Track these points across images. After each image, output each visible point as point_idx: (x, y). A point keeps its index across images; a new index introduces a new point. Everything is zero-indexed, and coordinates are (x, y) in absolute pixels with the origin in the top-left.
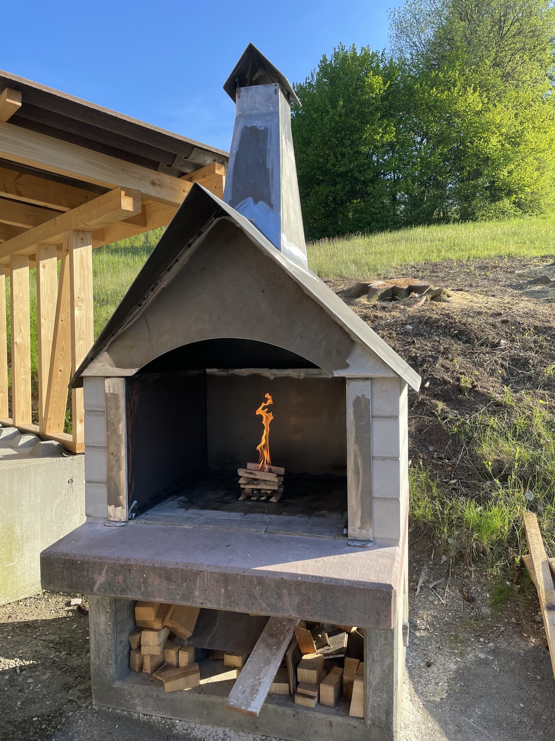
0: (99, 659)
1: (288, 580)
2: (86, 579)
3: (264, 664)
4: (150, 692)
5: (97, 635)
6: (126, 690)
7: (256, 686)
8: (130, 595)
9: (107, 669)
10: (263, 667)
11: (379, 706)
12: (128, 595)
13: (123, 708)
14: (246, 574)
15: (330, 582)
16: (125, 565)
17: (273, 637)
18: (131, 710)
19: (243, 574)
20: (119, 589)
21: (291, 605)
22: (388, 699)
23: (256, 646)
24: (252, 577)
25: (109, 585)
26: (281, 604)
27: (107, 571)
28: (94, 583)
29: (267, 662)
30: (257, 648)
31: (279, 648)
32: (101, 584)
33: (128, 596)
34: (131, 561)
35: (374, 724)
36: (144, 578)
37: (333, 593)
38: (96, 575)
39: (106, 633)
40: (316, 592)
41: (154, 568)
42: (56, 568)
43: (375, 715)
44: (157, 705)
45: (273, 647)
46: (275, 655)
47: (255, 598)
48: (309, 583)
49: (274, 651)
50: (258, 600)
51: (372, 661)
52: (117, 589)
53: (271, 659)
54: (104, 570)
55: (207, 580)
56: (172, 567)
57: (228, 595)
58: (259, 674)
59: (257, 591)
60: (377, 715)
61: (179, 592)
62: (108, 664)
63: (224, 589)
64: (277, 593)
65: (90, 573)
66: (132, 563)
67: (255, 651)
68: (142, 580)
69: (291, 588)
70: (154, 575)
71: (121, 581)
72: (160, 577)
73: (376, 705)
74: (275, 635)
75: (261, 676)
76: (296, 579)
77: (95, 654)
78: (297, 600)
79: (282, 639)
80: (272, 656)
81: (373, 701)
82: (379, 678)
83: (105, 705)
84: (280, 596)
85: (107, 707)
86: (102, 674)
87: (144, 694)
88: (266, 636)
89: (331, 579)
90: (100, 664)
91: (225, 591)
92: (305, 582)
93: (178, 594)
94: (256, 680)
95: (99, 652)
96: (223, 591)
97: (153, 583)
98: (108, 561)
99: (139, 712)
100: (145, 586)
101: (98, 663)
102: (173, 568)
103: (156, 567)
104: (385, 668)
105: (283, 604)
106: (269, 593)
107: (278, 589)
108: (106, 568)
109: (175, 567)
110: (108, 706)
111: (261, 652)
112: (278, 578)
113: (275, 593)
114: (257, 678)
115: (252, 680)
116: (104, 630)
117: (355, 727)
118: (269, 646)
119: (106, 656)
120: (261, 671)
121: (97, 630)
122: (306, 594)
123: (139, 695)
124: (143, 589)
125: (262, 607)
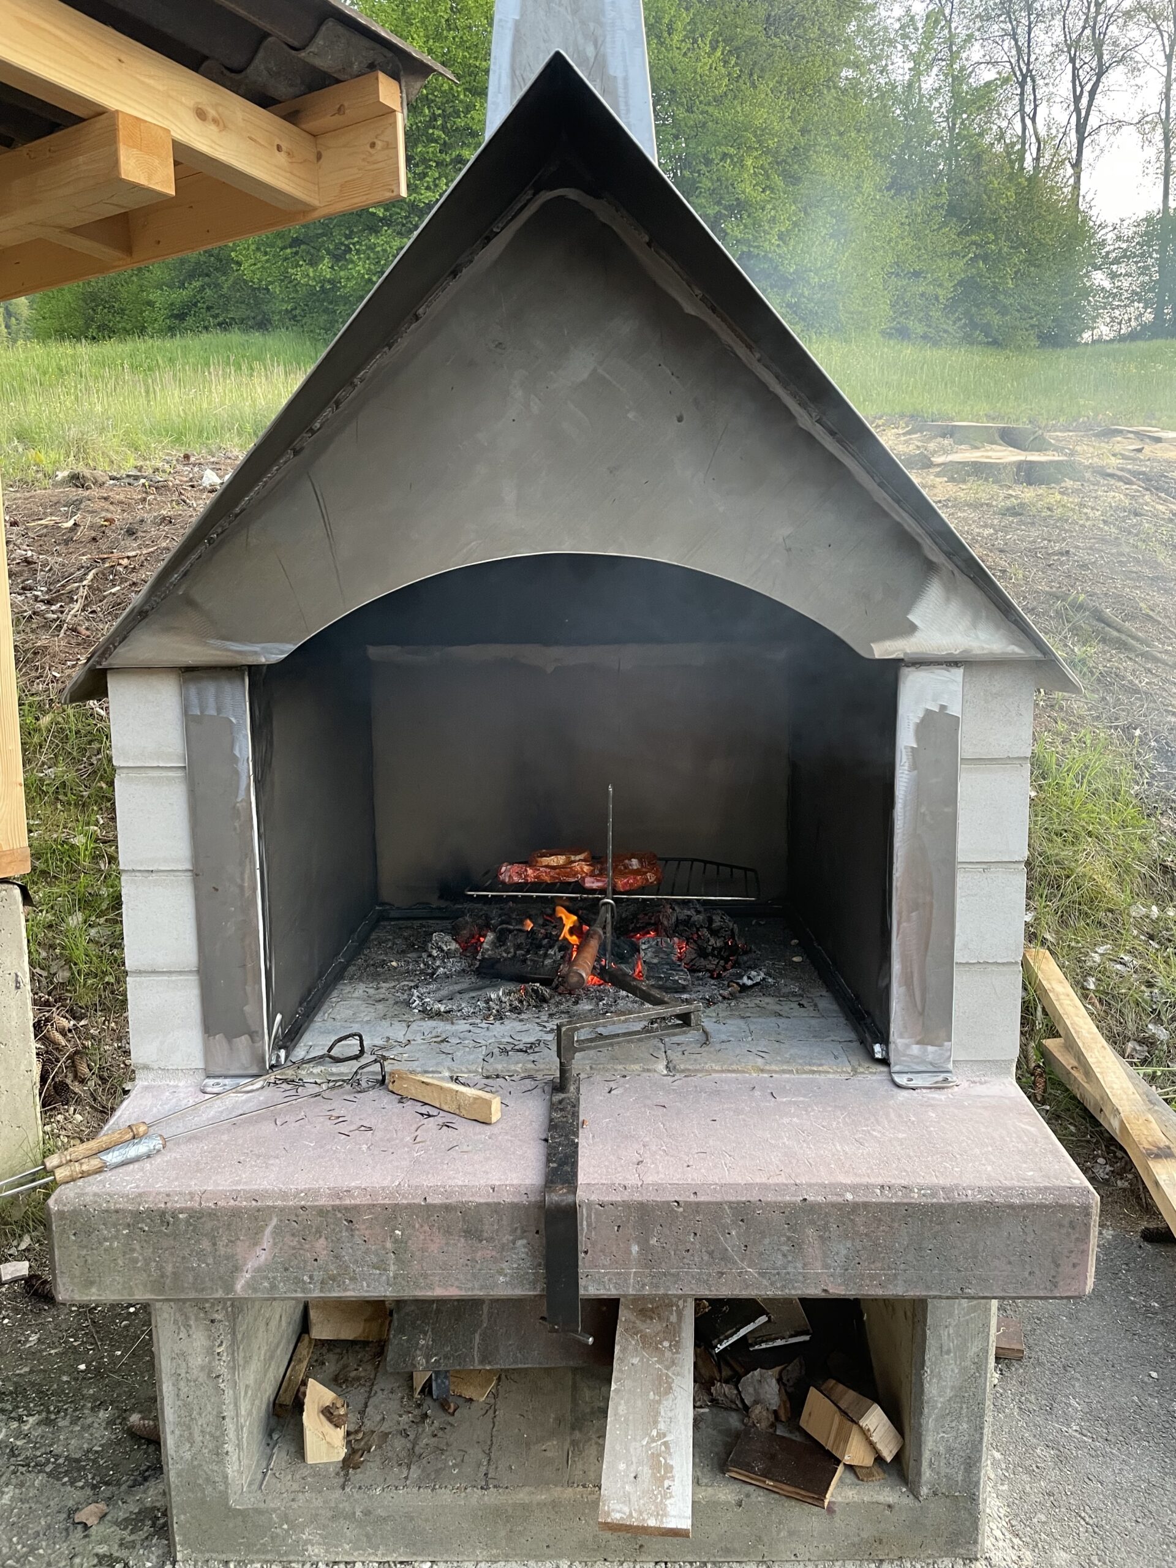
0: (192, 1443)
1: (819, 1204)
2: (210, 1261)
3: (659, 1394)
4: (346, 1506)
5: (182, 1384)
6: (274, 1510)
7: (659, 1455)
8: (354, 1290)
9: (215, 1468)
10: (659, 1402)
11: (950, 1450)
12: (345, 1290)
13: (269, 1557)
14: (702, 1198)
15: (933, 1195)
16: (335, 1208)
17: (651, 1318)
18: (291, 1558)
19: (692, 1198)
20: (318, 1275)
21: (826, 1266)
22: (972, 1432)
23: (617, 1348)
24: (719, 1204)
25: (286, 1269)
26: (799, 1265)
27: (278, 1232)
28: (237, 1269)
29: (664, 1387)
30: (624, 1350)
31: (676, 1345)
32: (258, 1270)
33: (348, 1294)
34: (353, 1197)
35: (935, 1494)
36: (396, 1241)
37: (941, 1223)
38: (240, 1249)
39: (209, 1376)
40: (896, 1225)
41: (426, 1211)
42: (106, 1240)
43: (938, 1473)
44: (367, 1536)
45: (661, 1343)
46: (673, 1363)
47: (725, 1258)
48: (876, 1204)
49: (668, 1354)
50: (735, 1263)
51: (938, 1352)
52: (311, 1277)
53: (667, 1376)
54: (268, 1230)
55: (589, 1225)
56: (482, 1201)
57: (648, 1259)
58: (656, 1422)
59: (732, 1241)
60: (944, 1470)
61: (505, 1265)
62: (217, 1454)
63: (638, 1243)
64: (789, 1238)
65: (220, 1244)
66: (358, 1202)
67: (621, 1360)
68: (389, 1245)
69: (827, 1223)
70: (426, 1228)
71: (323, 1256)
72: (448, 1232)
73: (942, 1450)
74: (652, 1310)
75: (662, 1426)
76: (840, 1200)
77: (177, 1432)
78: (844, 1252)
79: (674, 1318)
80: (668, 1368)
81: (935, 1441)
82: (953, 1388)
83: (214, 1555)
84: (796, 1246)
85: (220, 1562)
86: (200, 1481)
87: (330, 1514)
88: (633, 1318)
89: (934, 1190)
90: (194, 1458)
91: (641, 1249)
92: (866, 1205)
93: (501, 1272)
94: (653, 1440)
95: (189, 1428)
96: (635, 1249)
97: (423, 1250)
98: (279, 1203)
99: (315, 1559)
100: (399, 1261)
101: (188, 1456)
102: (488, 1204)
103: (434, 1206)
104: (968, 1363)
105: (805, 1265)
106: (767, 1241)
107: (793, 1228)
108: (275, 1221)
109: (490, 1200)
110: (224, 1557)
111: (635, 1361)
112: (793, 1199)
113: (783, 1239)
114: (654, 1433)
115: (645, 1443)
116: (202, 1368)
117: (889, 1506)
118: (649, 1343)
119: (212, 1435)
120: (658, 1413)
121: (183, 1371)
122: (866, 1235)
123: (314, 1518)
124: (392, 1268)
125: (745, 1280)
